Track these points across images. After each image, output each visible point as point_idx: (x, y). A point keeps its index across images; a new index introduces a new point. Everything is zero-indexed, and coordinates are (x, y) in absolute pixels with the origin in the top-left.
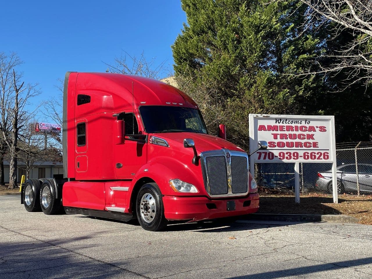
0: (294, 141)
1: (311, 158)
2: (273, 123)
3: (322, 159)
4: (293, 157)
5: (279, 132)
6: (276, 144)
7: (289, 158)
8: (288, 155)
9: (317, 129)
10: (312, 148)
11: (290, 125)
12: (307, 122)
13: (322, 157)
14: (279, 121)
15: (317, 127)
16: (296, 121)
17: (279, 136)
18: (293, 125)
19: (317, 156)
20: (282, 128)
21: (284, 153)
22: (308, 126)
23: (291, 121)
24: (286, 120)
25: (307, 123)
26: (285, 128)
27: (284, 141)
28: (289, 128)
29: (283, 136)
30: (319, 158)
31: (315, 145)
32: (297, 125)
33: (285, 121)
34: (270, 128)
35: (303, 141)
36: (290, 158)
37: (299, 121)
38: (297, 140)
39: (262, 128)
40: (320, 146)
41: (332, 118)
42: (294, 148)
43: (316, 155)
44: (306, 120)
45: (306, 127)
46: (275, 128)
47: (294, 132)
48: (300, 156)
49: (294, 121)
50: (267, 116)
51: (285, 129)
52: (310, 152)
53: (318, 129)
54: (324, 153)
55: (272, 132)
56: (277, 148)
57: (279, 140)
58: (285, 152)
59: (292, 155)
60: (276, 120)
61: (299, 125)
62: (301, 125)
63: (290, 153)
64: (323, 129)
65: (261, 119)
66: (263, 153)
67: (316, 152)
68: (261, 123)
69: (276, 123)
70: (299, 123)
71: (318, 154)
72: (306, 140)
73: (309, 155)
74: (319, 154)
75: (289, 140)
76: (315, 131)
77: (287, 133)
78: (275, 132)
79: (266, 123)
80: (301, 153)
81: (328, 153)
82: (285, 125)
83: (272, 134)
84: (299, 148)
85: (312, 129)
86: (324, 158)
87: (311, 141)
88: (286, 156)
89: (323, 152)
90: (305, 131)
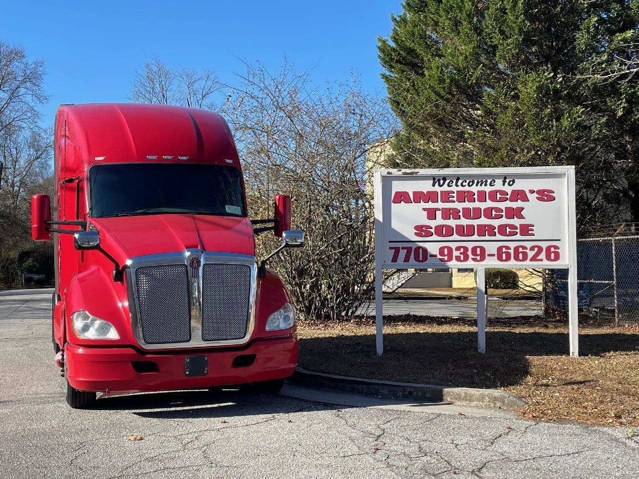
0: (475, 222)
1: (517, 258)
2: (426, 186)
3: (541, 260)
4: (471, 256)
5: (440, 205)
6: (433, 231)
7: (462, 258)
8: (461, 253)
9: (532, 197)
10: (518, 237)
11: (467, 188)
12: (508, 180)
13: (543, 256)
14: (442, 182)
15: (532, 192)
16: (482, 180)
17: (439, 214)
18: (475, 189)
19: (531, 254)
20: (446, 197)
21: (450, 249)
22: (508, 189)
23: (468, 181)
24: (458, 179)
25: (506, 183)
26: (455, 195)
27: (452, 223)
28: (463, 196)
29: (448, 214)
30: (534, 259)
31: (526, 230)
32: (483, 188)
33: (455, 181)
34: (419, 197)
35: (496, 223)
36: (466, 258)
37: (489, 181)
38: (483, 221)
39: (402, 197)
40: (538, 233)
41: (570, 170)
42: (475, 237)
43: (527, 251)
44: (505, 178)
45: (503, 193)
46: (431, 197)
47: (477, 204)
48: (489, 255)
49: (476, 181)
50: (412, 173)
51: (455, 199)
52: (512, 245)
53: (535, 195)
54: (548, 248)
55: (423, 205)
56: (435, 237)
57: (439, 221)
58: (453, 245)
59: (469, 253)
60: (434, 179)
61: (488, 189)
62: (492, 188)
63: (466, 249)
64: (546, 196)
65: (398, 178)
66: (403, 248)
67: (529, 245)
68: (398, 187)
69: (434, 185)
70: (488, 183)
71: (532, 249)
72: (504, 221)
73: (512, 251)
74: (536, 249)
75: (464, 222)
76: (525, 199)
77: (460, 206)
78: (430, 205)
79: (410, 187)
80: (491, 248)
81: (556, 247)
82: (454, 188)
83: (424, 209)
84: (487, 238)
85: (520, 195)
86: (548, 258)
87: (516, 222)
88: (456, 253)
89: (544, 245)
90: (503, 200)
